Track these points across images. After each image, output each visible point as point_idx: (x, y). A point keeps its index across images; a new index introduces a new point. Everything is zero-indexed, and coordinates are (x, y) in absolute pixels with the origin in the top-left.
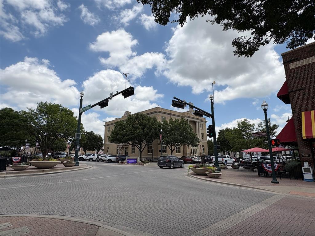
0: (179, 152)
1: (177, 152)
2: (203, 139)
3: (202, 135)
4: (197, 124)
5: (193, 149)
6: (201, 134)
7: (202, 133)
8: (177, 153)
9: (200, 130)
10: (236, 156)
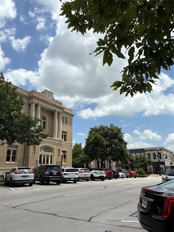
0: (14, 160)
1: (8, 159)
2: (65, 140)
3: (64, 134)
4: (56, 114)
5: (44, 156)
6: (63, 132)
7: (64, 130)
8: (7, 162)
9: (61, 126)
10: (112, 168)
